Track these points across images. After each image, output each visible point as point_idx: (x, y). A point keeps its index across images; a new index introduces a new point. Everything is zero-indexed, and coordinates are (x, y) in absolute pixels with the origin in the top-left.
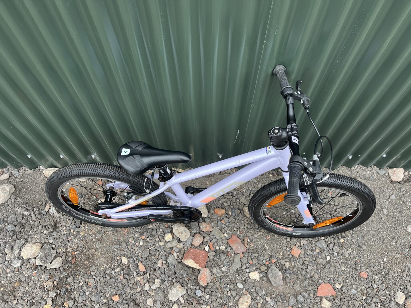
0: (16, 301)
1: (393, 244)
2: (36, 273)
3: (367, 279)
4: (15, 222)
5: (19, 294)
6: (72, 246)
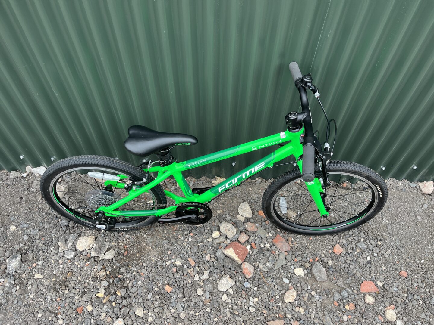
0: (68, 290)
1: (429, 247)
2: (89, 265)
3: (407, 278)
5: (70, 284)
6: (124, 241)
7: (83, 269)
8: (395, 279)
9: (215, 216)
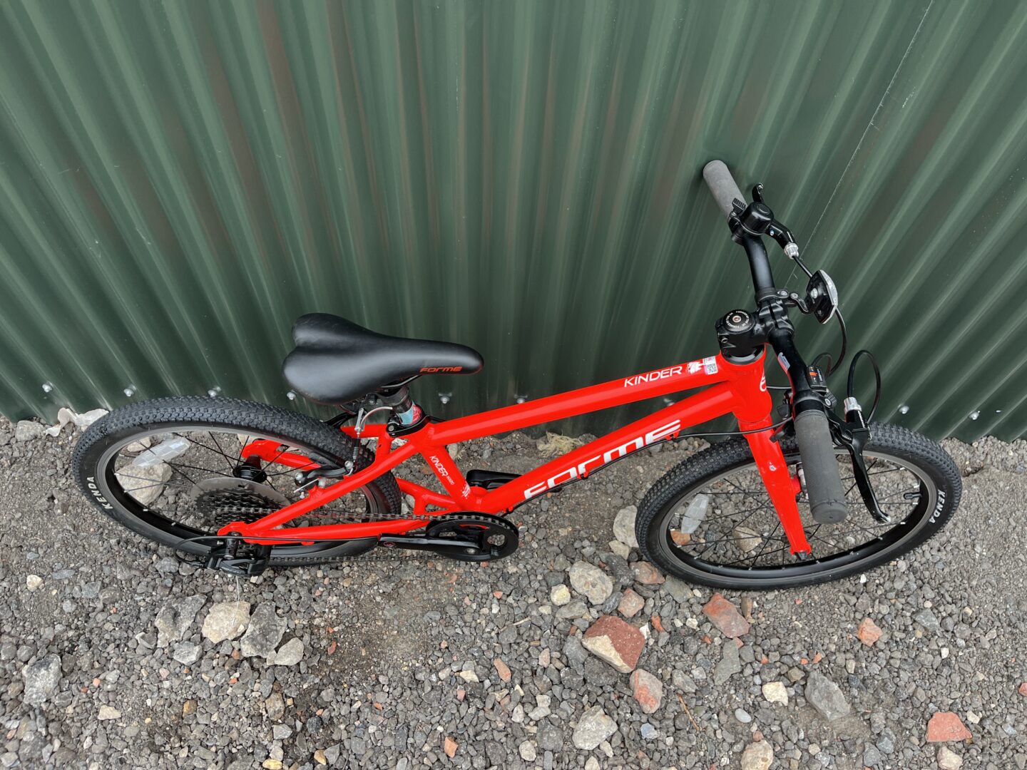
0: (186, 750)
2: (238, 679)
5: (192, 732)
6: (324, 612)
7: (223, 691)
8: (1010, 703)
9: (555, 544)
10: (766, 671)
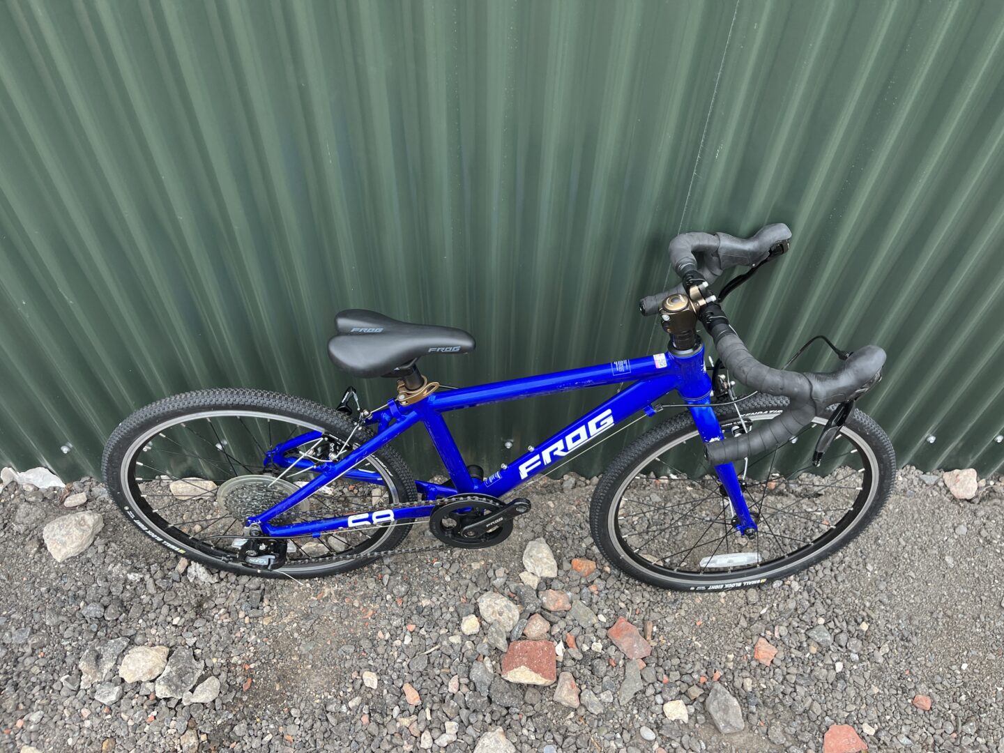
1: (978, 630)
2: (155, 717)
3: (931, 711)
4: (105, 598)
7: (140, 729)
8: (904, 714)
9: (468, 577)
10: (667, 689)
